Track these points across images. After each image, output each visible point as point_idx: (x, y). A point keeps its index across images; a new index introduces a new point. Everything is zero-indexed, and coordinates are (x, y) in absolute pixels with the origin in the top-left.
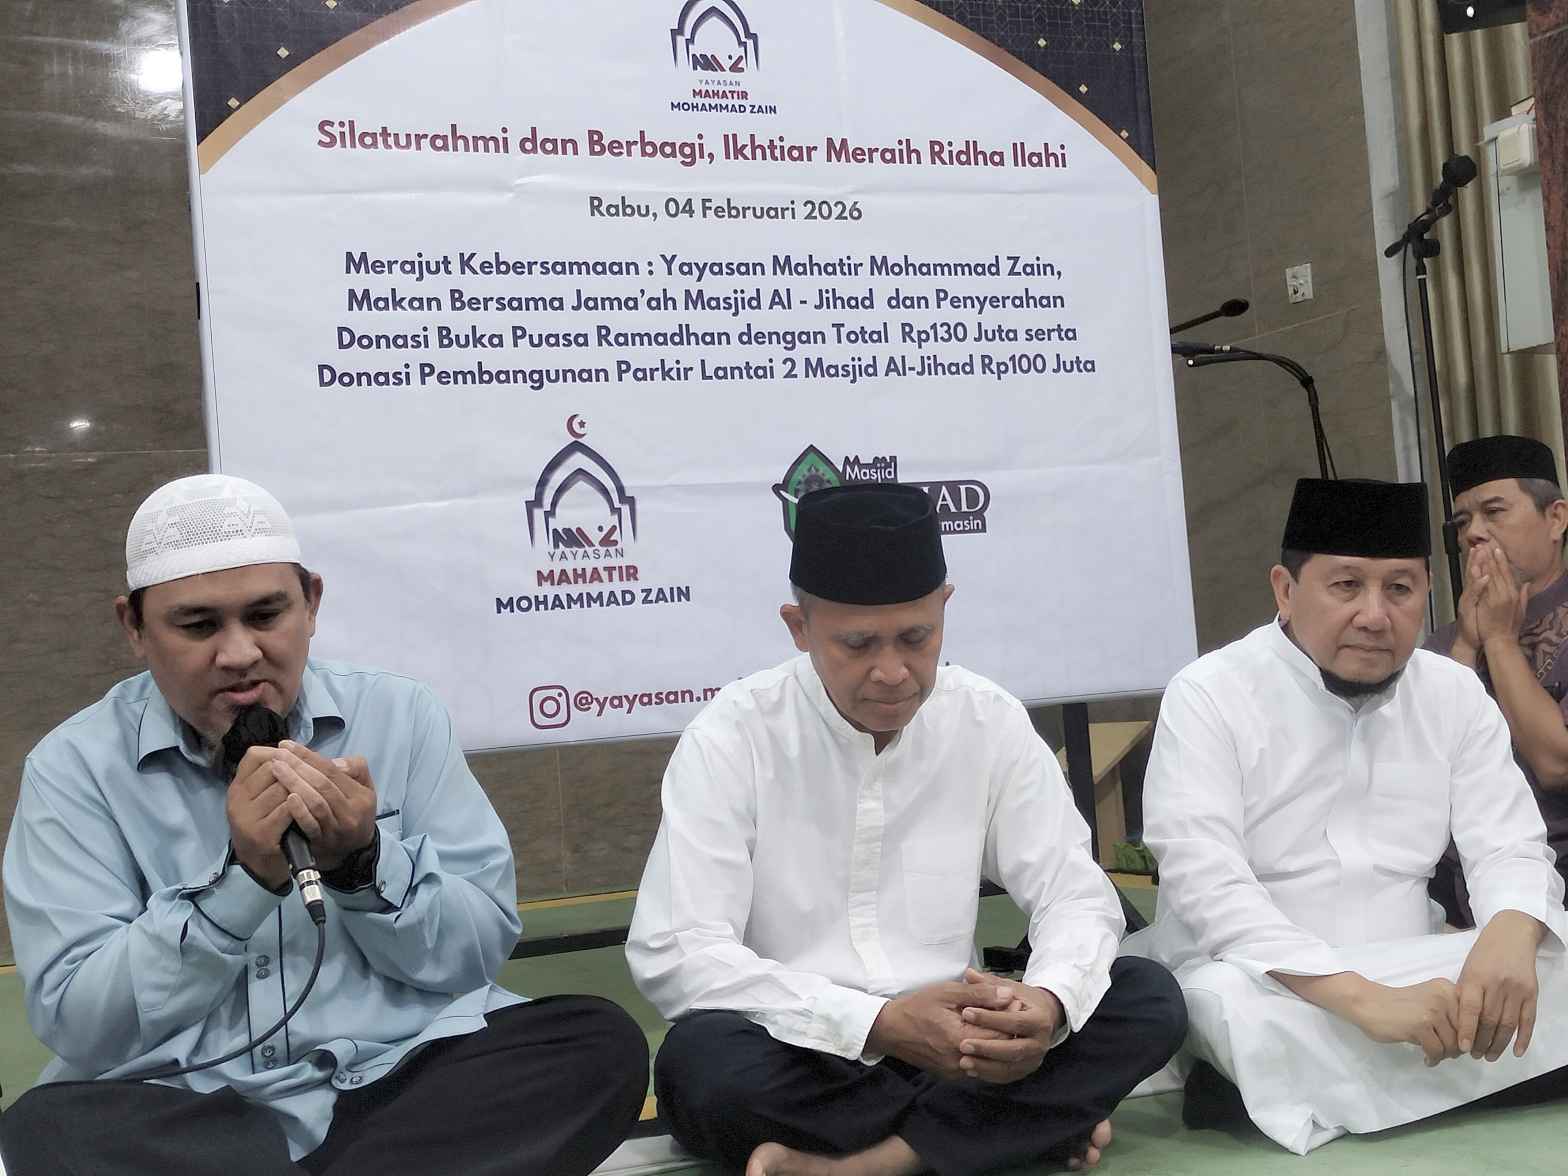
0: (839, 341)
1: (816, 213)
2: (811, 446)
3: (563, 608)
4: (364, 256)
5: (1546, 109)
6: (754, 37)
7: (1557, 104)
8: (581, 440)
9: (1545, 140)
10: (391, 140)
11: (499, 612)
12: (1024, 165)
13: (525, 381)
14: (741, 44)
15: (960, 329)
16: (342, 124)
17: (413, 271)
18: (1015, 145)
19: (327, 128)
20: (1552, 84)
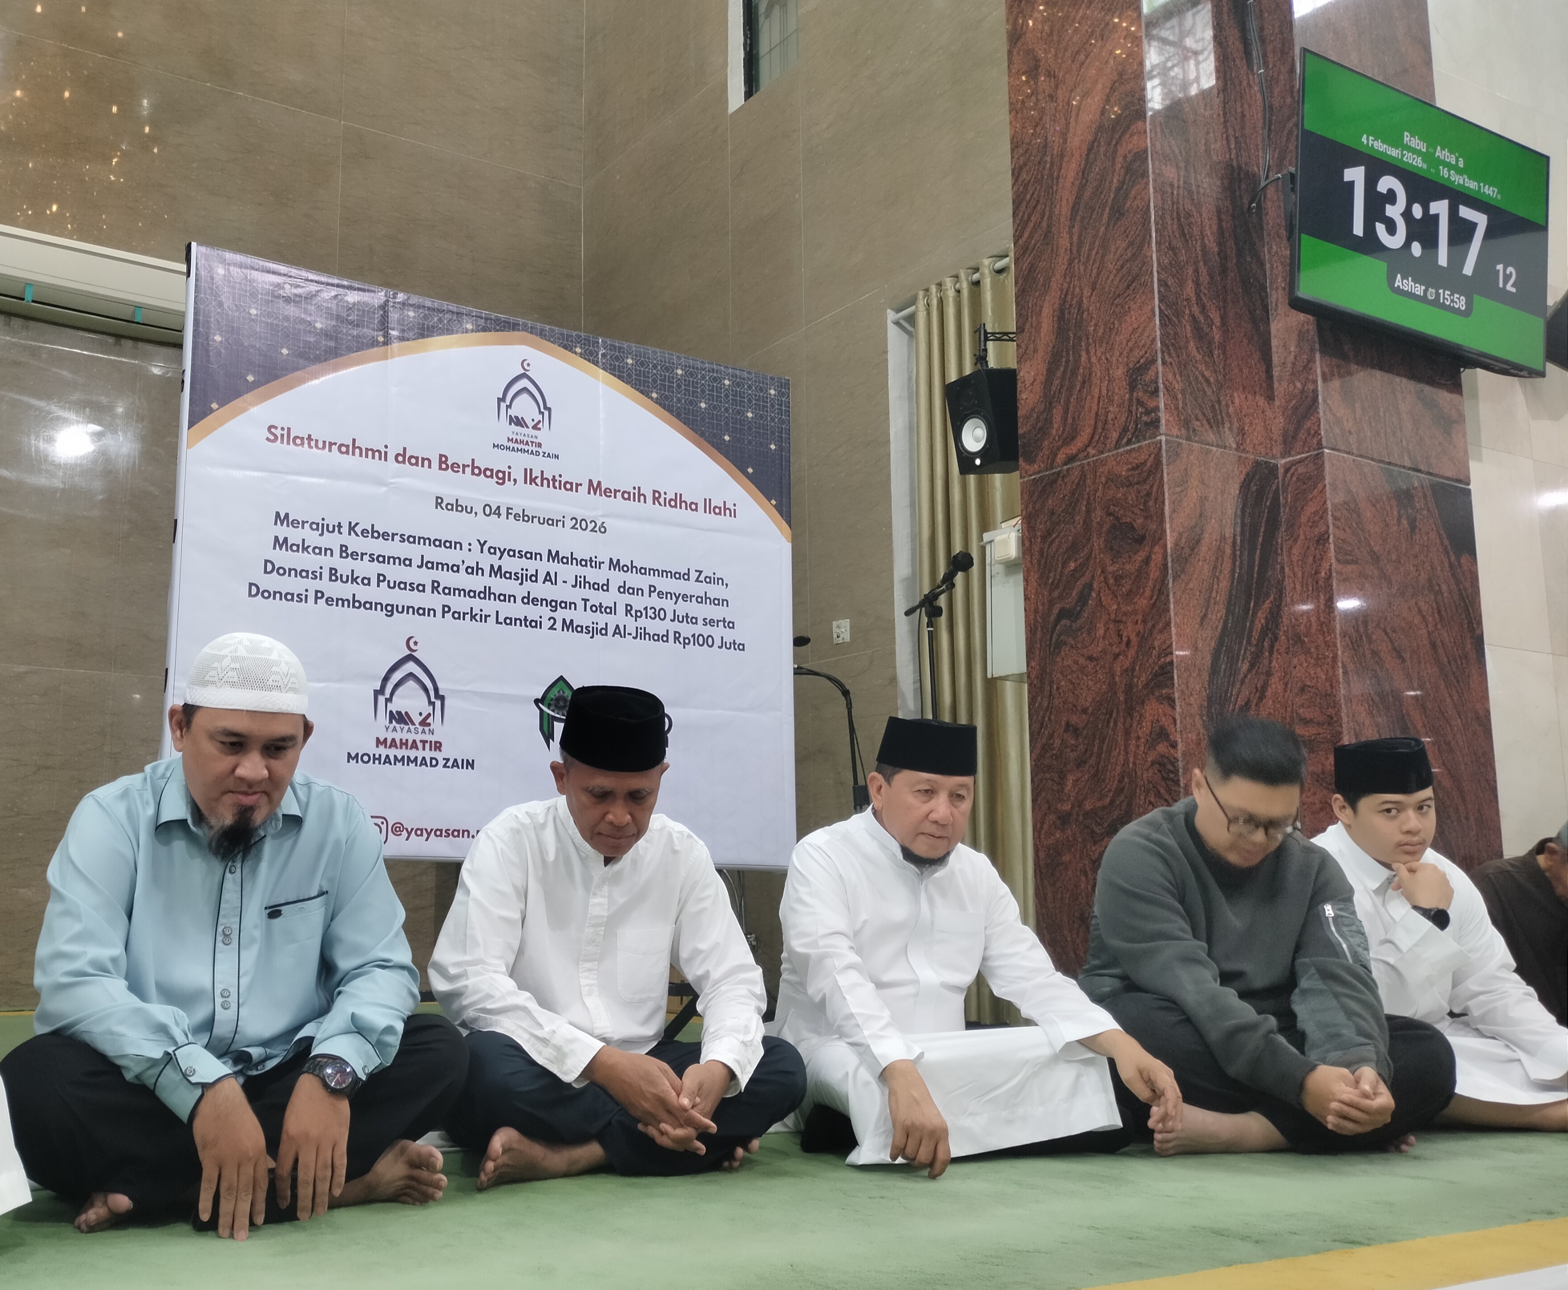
0: (585, 610)
1: (578, 526)
2: (561, 678)
3: (391, 764)
4: (287, 515)
5: (1029, 523)
6: (549, 410)
7: (1036, 521)
8: (414, 654)
9: (1027, 544)
10: (313, 443)
11: (349, 761)
12: (710, 513)
13: (382, 610)
14: (541, 413)
15: (662, 612)
16: (283, 429)
17: (317, 529)
18: (705, 500)
19: (273, 430)
20: (1034, 508)
